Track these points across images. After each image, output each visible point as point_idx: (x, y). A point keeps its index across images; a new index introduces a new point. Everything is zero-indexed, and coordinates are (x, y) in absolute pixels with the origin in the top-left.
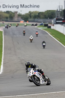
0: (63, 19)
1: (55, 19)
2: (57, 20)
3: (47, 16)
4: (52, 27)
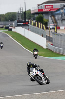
0: (24, 21)
1: (16, 21)
2: (18, 22)
3: (8, 18)
4: (13, 30)
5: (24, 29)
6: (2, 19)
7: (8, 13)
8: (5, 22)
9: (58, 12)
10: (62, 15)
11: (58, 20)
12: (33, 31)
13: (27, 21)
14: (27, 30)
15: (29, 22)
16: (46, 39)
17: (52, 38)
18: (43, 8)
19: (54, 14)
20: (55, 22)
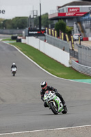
0: (38, 29)
1: (27, 29)
2: (30, 30)
3: (16, 25)
4: (23, 41)
5: (38, 40)
6: (8, 25)
7: (16, 18)
8: (12, 30)
9: (87, 17)
11: (87, 28)
12: (50, 43)
13: (42, 28)
14: (42, 42)
15: (45, 30)
16: (69, 54)
17: (77, 53)
18: (65, 12)
19: (81, 20)
20: (82, 31)
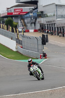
9: (28, 15)
10: (31, 18)
11: (28, 23)
16: (15, 42)
18: (12, 12)
19: (24, 17)
